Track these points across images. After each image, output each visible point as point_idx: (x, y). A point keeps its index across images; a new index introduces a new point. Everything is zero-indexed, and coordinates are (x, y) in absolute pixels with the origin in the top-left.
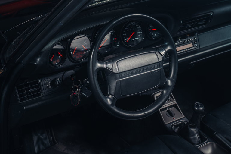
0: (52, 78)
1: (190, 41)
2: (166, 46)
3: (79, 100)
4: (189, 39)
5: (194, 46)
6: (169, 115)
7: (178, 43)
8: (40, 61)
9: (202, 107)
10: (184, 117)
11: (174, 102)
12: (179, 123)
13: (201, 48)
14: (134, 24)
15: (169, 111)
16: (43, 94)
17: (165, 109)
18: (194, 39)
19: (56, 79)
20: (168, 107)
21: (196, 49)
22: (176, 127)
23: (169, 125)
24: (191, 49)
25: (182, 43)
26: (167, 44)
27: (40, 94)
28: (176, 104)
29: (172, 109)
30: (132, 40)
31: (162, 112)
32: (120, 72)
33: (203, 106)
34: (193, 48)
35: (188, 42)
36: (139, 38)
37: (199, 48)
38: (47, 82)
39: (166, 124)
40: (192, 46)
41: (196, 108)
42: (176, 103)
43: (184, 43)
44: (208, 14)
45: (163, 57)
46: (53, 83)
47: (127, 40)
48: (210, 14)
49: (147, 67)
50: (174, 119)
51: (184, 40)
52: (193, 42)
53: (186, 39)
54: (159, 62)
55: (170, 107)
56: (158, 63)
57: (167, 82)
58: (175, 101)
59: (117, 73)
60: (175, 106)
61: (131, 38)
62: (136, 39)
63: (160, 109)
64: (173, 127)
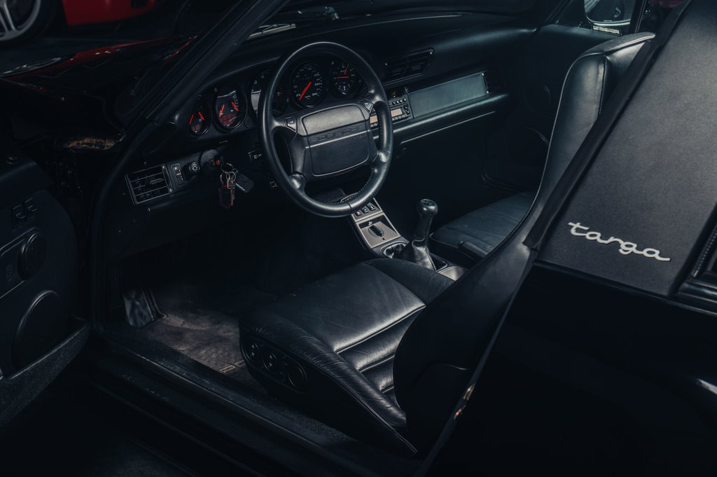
0: (184, 163)
1: (397, 103)
2: (372, 96)
3: (233, 198)
5: (403, 114)
6: (375, 234)
8: (179, 118)
9: (433, 205)
10: (400, 236)
11: (380, 213)
12: (393, 246)
13: (415, 116)
14: (309, 69)
15: (373, 228)
16: (171, 190)
17: (367, 223)
18: (403, 101)
19: (190, 164)
20: (370, 221)
21: (408, 119)
22: (389, 252)
23: (378, 248)
24: (400, 117)
26: (372, 91)
27: (166, 190)
28: (383, 216)
29: (379, 225)
30: (307, 97)
31: (363, 229)
32: (309, 133)
34: (404, 116)
36: (318, 93)
37: (411, 117)
38: (176, 168)
39: (372, 247)
40: (401, 113)
41: (425, 209)
42: (383, 214)
44: (426, 51)
45: (370, 113)
46: (185, 170)
47: (299, 97)
48: (428, 53)
49: (349, 127)
50: (383, 239)
52: (402, 106)
54: (365, 121)
55: (374, 221)
56: (364, 123)
57: (379, 158)
58: (382, 211)
59: (305, 136)
60: (382, 219)
61: (305, 95)
62: (313, 94)
63: (358, 224)
64: (385, 252)
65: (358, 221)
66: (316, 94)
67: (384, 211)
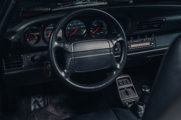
0: (32, 55)
1: (148, 40)
3: (50, 73)
4: (147, 39)
5: (150, 45)
6: (126, 94)
7: (138, 41)
10: (138, 96)
11: (132, 85)
12: (132, 101)
13: (156, 46)
14: (100, 21)
15: (126, 91)
16: (24, 66)
17: (124, 89)
18: (151, 39)
19: (35, 56)
21: (153, 47)
22: (130, 103)
24: (148, 46)
25: (141, 41)
26: (118, 36)
27: (22, 66)
28: (132, 86)
29: (130, 90)
30: (98, 33)
31: (120, 91)
32: (74, 52)
33: (149, 89)
34: (150, 46)
35: (146, 41)
36: (104, 32)
37: (155, 46)
38: (28, 57)
39: (122, 100)
40: (150, 44)
41: (143, 90)
42: (133, 85)
43: (142, 42)
44: (161, 19)
45: (114, 45)
46: (32, 58)
48: (163, 20)
50: (129, 97)
51: (143, 39)
52: (150, 41)
53: (144, 39)
55: (128, 88)
56: (109, 49)
58: (132, 84)
59: (72, 53)
60: (132, 88)
62: (101, 33)
63: (119, 88)
64: (127, 103)
65: (120, 87)
66: (102, 32)
67: (133, 84)
